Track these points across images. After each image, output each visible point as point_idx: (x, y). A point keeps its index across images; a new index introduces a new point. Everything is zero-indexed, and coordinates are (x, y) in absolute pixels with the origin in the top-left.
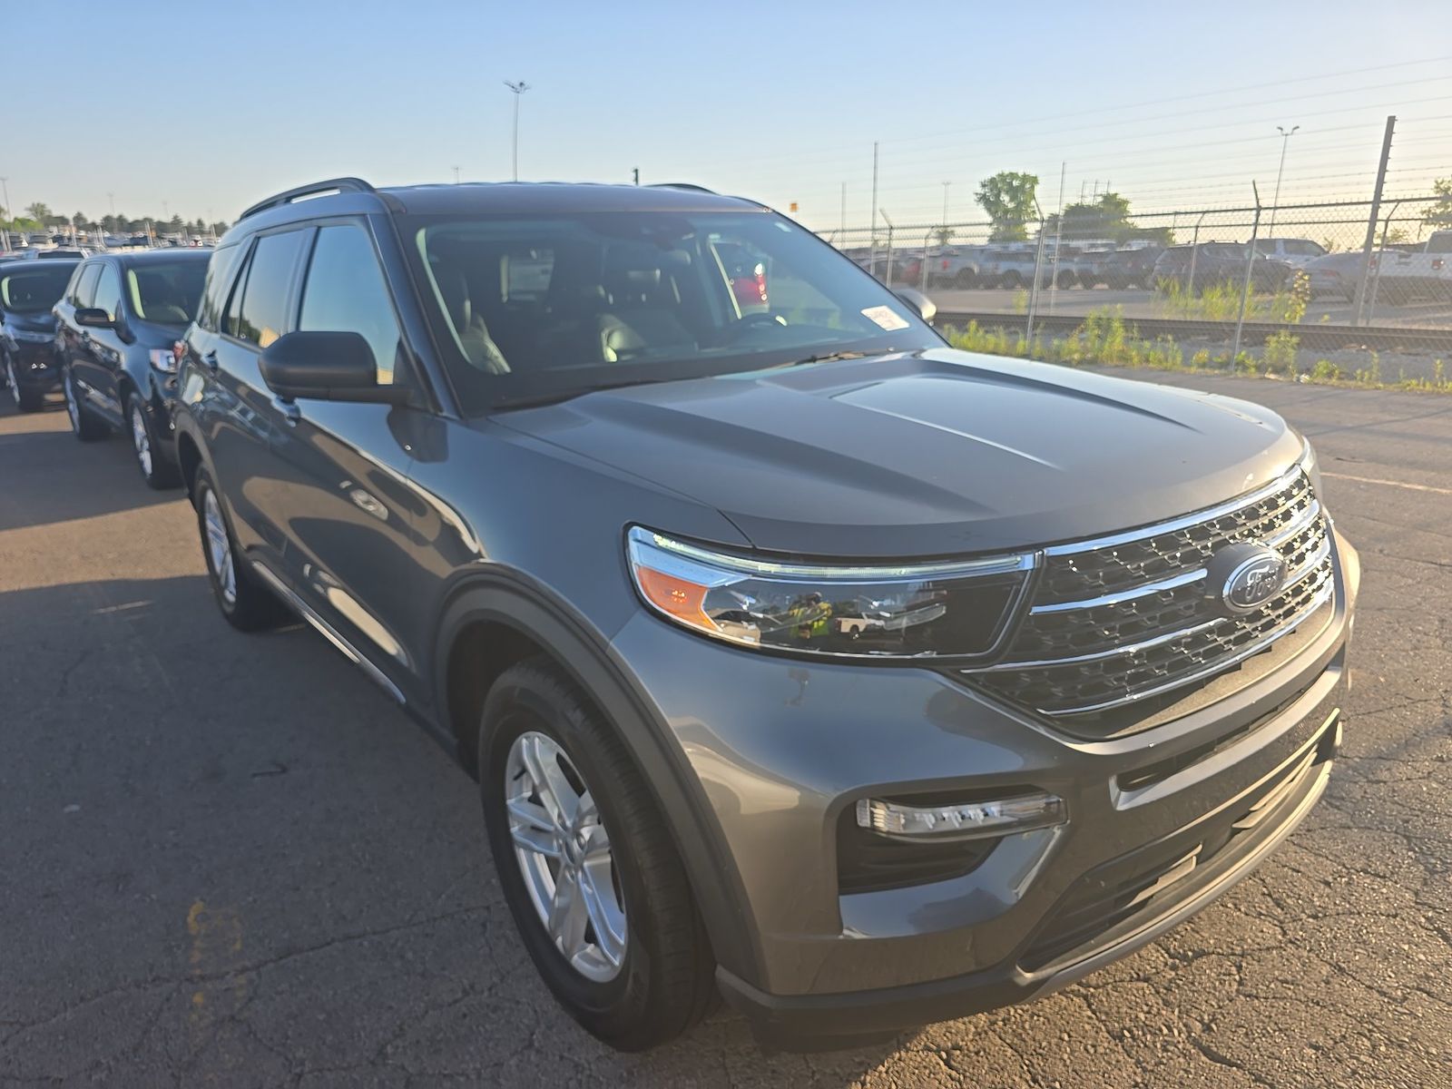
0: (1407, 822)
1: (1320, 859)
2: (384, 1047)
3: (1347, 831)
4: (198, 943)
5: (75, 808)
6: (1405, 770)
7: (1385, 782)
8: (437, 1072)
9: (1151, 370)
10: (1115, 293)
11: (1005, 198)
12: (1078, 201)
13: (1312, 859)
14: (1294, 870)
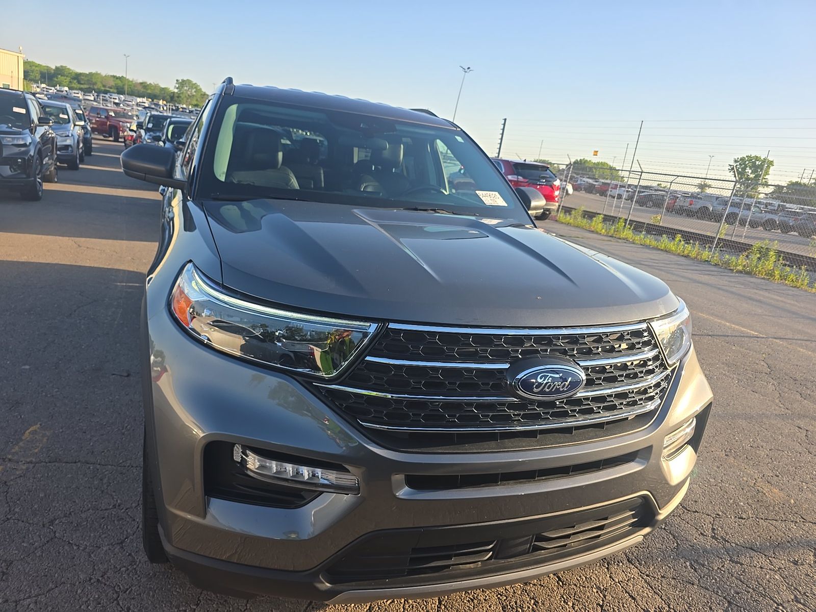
0: (738, 593)
1: (656, 596)
2: (55, 520)
3: (690, 586)
4: (21, 444)
5: (27, 367)
6: (763, 561)
7: (742, 564)
8: (67, 540)
9: (786, 285)
10: (801, 239)
11: (748, 170)
12: (799, 180)
13: (650, 594)
14: (631, 596)
